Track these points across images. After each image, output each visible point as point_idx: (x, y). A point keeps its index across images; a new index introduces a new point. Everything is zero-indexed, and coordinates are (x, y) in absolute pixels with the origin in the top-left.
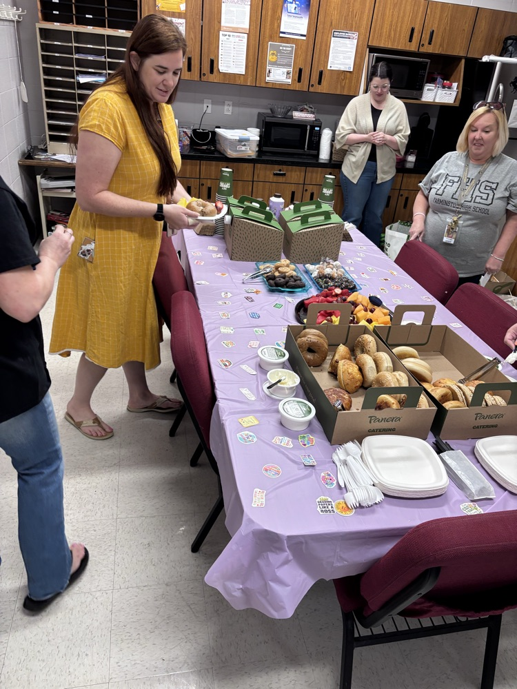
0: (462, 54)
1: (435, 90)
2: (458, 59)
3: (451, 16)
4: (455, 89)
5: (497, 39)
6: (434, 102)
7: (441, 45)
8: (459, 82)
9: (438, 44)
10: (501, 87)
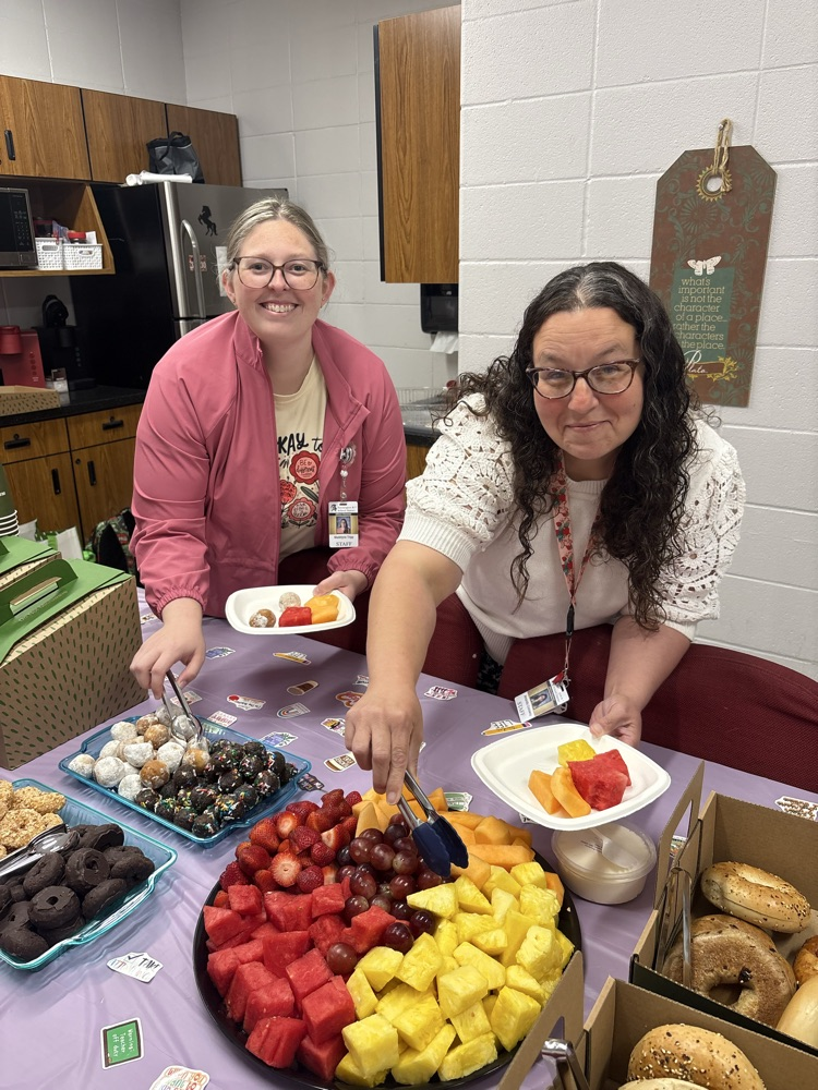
0: (82, 176)
1: (59, 247)
2: (78, 186)
3: (35, 103)
4: (94, 242)
5: (134, 147)
6: (64, 271)
7: (36, 161)
8: (95, 229)
9: (29, 157)
10: (188, 227)
